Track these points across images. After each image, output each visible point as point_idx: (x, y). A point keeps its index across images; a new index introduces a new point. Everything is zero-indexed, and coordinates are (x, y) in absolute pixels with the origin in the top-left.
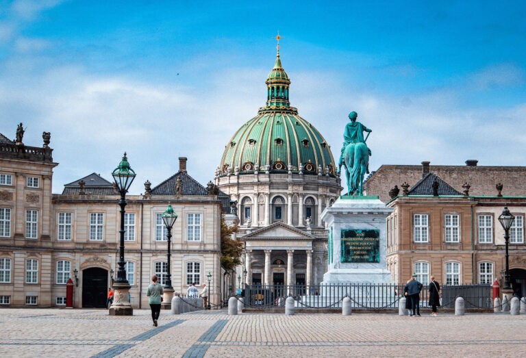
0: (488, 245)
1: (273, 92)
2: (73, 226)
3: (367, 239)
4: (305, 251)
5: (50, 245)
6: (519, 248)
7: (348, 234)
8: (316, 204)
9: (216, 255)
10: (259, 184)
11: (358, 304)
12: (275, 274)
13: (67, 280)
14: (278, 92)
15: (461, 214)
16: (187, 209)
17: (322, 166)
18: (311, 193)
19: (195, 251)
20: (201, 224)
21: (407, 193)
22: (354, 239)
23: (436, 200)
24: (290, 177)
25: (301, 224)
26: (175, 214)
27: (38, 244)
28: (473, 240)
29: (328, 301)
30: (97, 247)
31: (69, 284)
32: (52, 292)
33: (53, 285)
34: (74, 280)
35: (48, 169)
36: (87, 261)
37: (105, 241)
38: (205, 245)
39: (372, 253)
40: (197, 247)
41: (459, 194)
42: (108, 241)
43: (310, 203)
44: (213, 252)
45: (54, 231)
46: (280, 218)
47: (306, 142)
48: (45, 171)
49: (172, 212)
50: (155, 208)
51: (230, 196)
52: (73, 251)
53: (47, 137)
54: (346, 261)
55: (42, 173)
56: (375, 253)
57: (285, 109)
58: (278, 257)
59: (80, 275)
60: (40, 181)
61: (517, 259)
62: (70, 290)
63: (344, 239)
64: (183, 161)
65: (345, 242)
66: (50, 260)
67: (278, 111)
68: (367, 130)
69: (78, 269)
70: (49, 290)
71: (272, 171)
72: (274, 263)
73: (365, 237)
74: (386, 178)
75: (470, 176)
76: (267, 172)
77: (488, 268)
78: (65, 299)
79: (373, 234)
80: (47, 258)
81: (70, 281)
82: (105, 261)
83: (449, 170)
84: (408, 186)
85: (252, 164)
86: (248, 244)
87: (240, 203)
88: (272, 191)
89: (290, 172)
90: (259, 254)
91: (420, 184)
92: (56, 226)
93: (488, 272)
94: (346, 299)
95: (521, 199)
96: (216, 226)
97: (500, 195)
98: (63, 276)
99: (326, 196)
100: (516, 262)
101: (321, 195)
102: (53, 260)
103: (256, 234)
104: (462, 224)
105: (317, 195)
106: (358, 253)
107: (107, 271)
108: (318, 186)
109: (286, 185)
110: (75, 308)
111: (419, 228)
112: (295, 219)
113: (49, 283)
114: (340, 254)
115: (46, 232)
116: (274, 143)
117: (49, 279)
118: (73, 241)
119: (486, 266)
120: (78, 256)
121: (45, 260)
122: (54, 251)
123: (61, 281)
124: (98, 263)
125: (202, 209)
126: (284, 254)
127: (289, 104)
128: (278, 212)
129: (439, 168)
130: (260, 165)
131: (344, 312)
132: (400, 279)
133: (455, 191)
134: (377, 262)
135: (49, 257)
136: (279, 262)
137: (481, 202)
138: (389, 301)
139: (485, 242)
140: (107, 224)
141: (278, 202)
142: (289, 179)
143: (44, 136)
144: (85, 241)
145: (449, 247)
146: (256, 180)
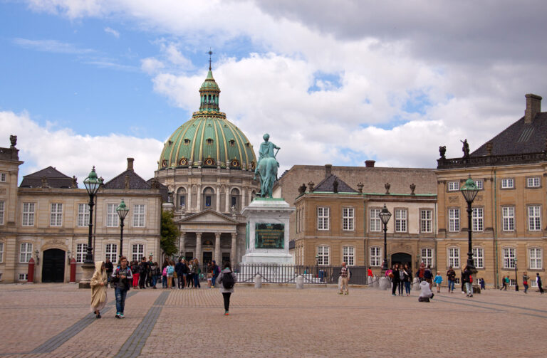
0: (377, 233)
1: (205, 99)
2: (36, 214)
3: (275, 230)
4: (230, 234)
5: (14, 230)
6: (403, 236)
7: (261, 227)
8: (240, 194)
9: (157, 239)
10: (193, 176)
11: (267, 280)
12: (204, 253)
13: (29, 259)
14: (210, 99)
15: (356, 208)
16: (133, 200)
17: (246, 163)
18: (236, 185)
19: (139, 236)
20: (145, 213)
21: (312, 190)
22: (265, 230)
23: (336, 196)
24: (219, 171)
25: (227, 211)
26: (127, 208)
27: (5, 229)
28: (365, 229)
29: (245, 277)
30: (56, 231)
31: (31, 263)
32: (15, 269)
33: (17, 264)
34: (35, 259)
35: (14, 167)
36: (47, 243)
37: (63, 227)
38: (148, 230)
39: (279, 241)
40: (141, 232)
41: (355, 191)
42: (66, 226)
43: (235, 193)
44: (155, 236)
45: (19, 218)
46: (210, 205)
47: (232, 142)
48: (11, 169)
49: (125, 206)
50: (107, 200)
51: (167, 187)
52: (35, 235)
53: (14, 140)
54: (259, 247)
55: (10, 170)
56: (281, 241)
57: (216, 114)
58: (208, 238)
59: (41, 255)
60: (7, 176)
61: (402, 245)
62: (32, 267)
63: (258, 230)
64: (131, 161)
65: (258, 232)
66: (14, 243)
67: (210, 115)
68: (276, 148)
69: (39, 250)
70: (13, 268)
71: (204, 166)
72: (204, 243)
73: (274, 229)
74: (297, 176)
75: (367, 175)
76: (200, 167)
77: (377, 252)
78: (27, 275)
79: (280, 227)
80: (11, 241)
81: (32, 260)
82: (63, 243)
83: (349, 170)
84: (313, 184)
85: (187, 160)
86: (183, 228)
87: (176, 192)
88: (203, 183)
89: (219, 167)
90: (192, 236)
91: (323, 183)
92: (21, 214)
93: (377, 255)
94: (258, 276)
95: (405, 196)
96: (157, 215)
97: (388, 193)
98: (26, 256)
99: (249, 188)
100: (400, 247)
101: (244, 187)
102: (18, 243)
103: (190, 220)
104: (356, 216)
105: (241, 187)
106: (268, 241)
107: (64, 252)
108: (242, 179)
109: (216, 178)
110: (35, 282)
111: (322, 219)
112: (222, 207)
113: (13, 262)
114: (254, 242)
115: (12, 219)
116: (206, 143)
117: (13, 259)
118: (35, 226)
119: (376, 250)
120: (39, 239)
121: (10, 243)
122: (18, 235)
123: (24, 261)
124: (57, 245)
125: (146, 201)
126: (212, 235)
127: (218, 109)
128: (208, 200)
129: (341, 169)
130: (194, 161)
131: (256, 286)
132: (306, 260)
133: (351, 189)
134: (282, 248)
135: (14, 240)
136: (208, 242)
137: (373, 199)
138: (290, 278)
139: (376, 231)
140: (67, 212)
141: (209, 192)
142: (219, 173)
143: (11, 139)
144: (46, 226)
145: (346, 234)
146: (190, 173)
